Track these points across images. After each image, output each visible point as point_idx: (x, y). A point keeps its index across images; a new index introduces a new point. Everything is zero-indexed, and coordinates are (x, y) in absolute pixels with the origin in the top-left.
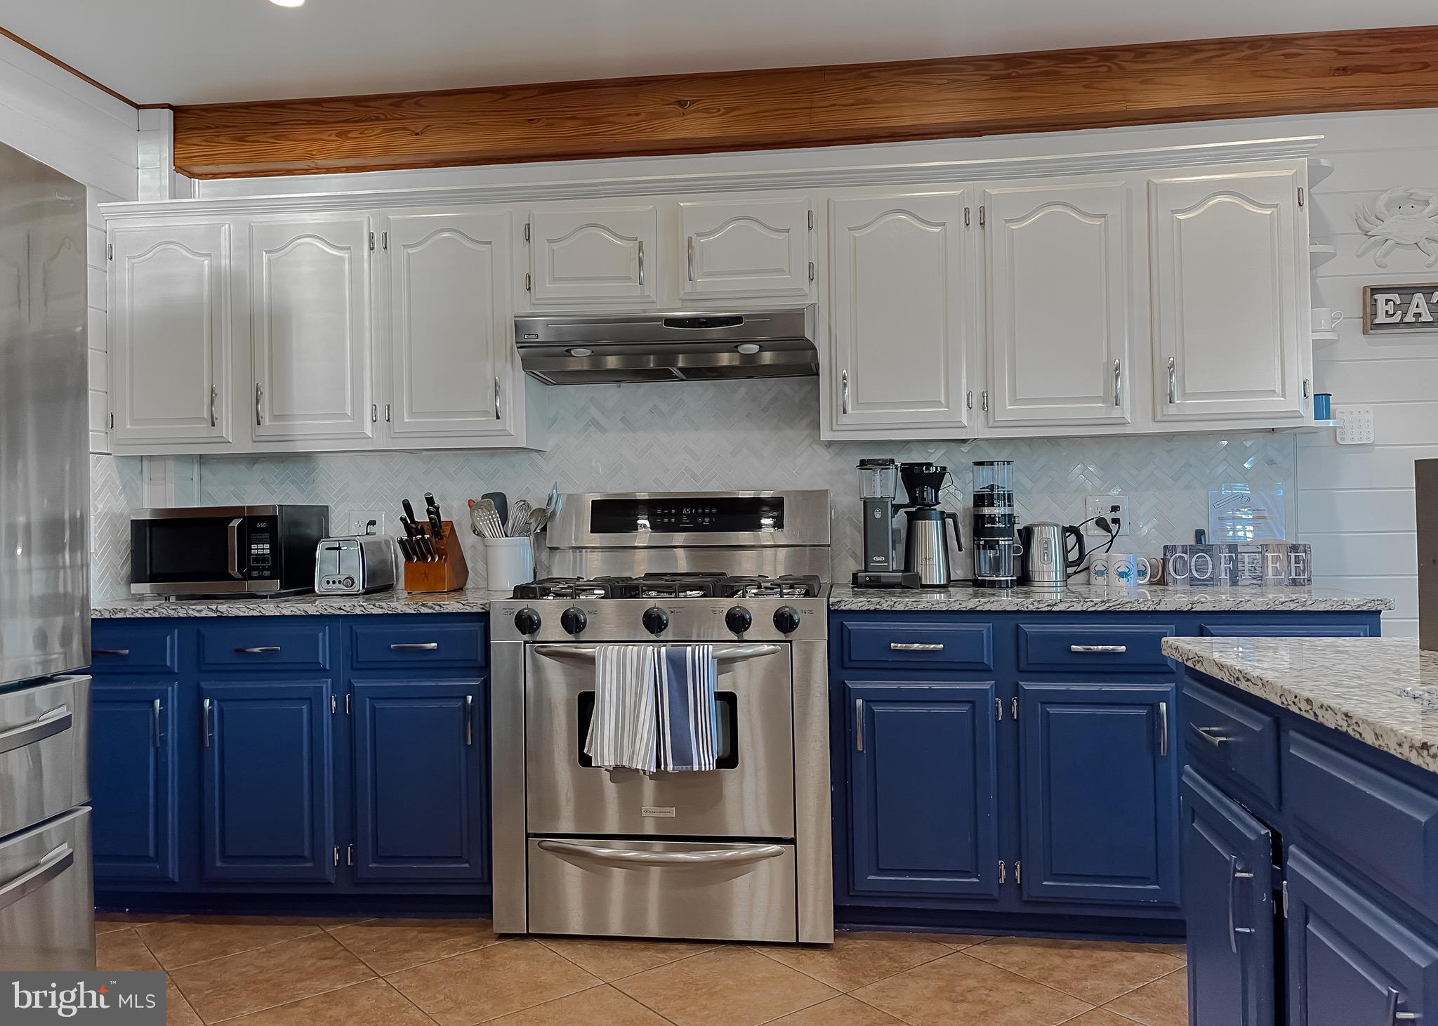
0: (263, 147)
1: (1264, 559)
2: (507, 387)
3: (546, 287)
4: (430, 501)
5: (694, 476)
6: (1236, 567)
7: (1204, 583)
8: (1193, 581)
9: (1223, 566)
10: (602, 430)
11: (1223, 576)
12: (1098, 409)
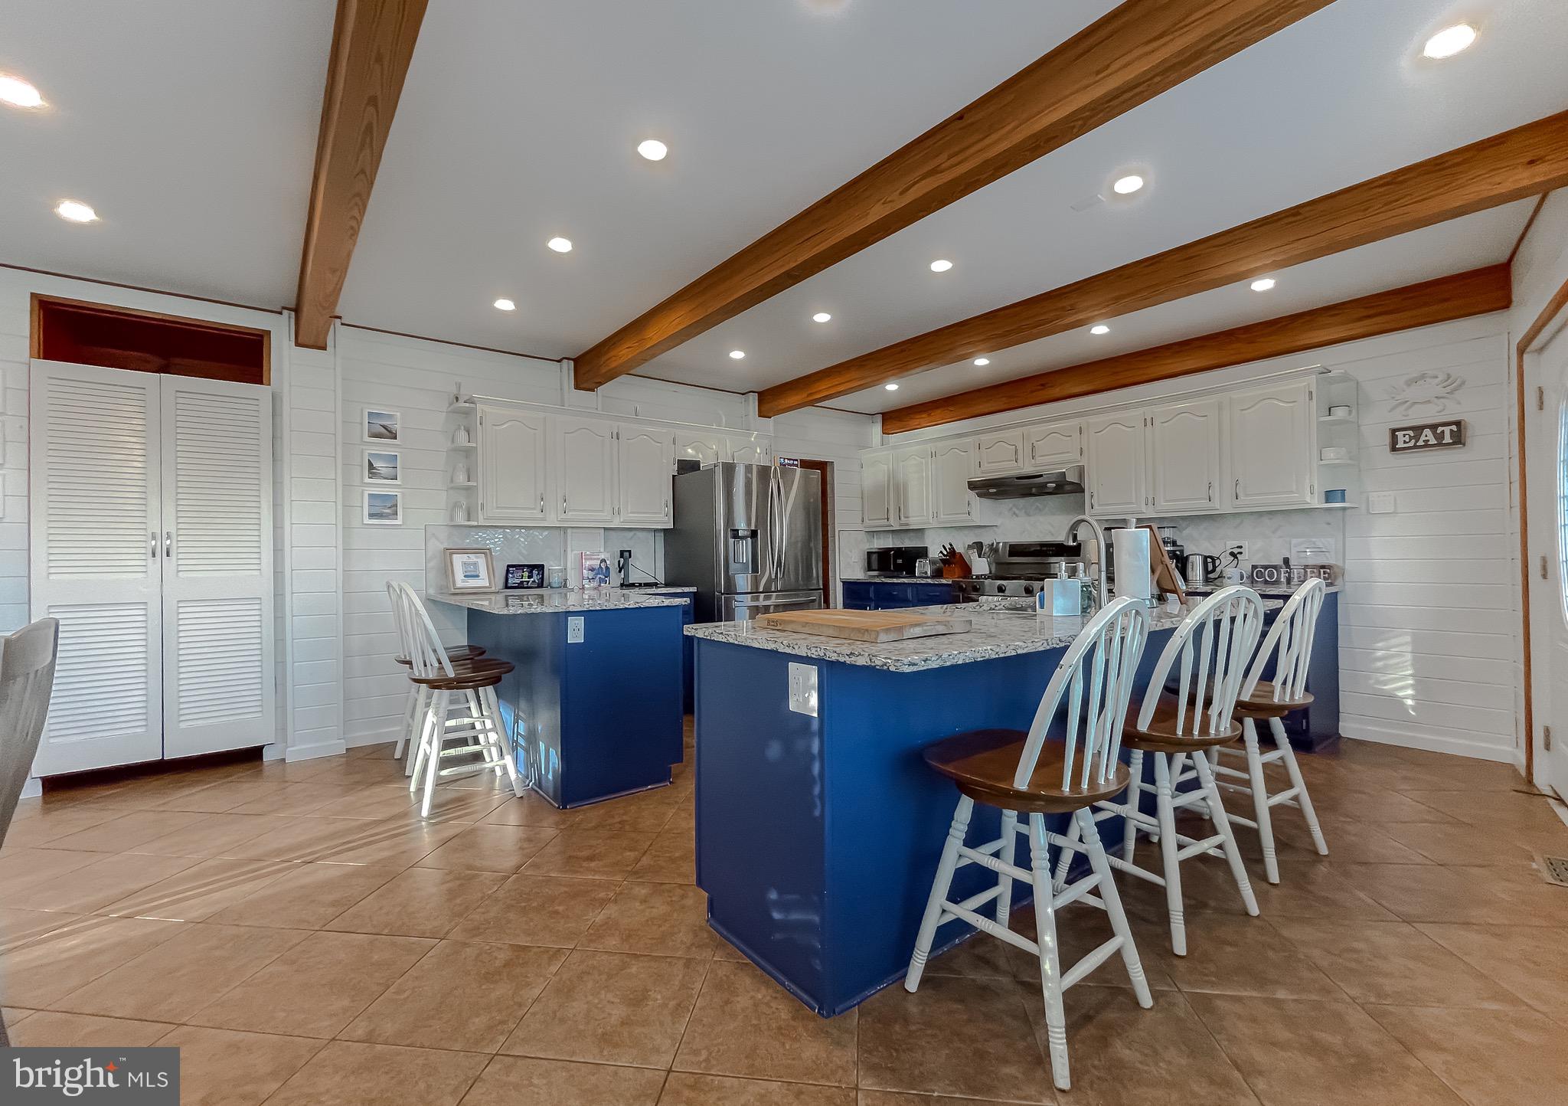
0: (907, 423)
1: (1306, 572)
2: (973, 503)
3: (985, 466)
4: (951, 545)
5: (1052, 535)
6: (1289, 576)
7: (1273, 583)
8: (1266, 582)
9: (1283, 575)
10: (1017, 516)
11: (1282, 580)
12: (1205, 503)
